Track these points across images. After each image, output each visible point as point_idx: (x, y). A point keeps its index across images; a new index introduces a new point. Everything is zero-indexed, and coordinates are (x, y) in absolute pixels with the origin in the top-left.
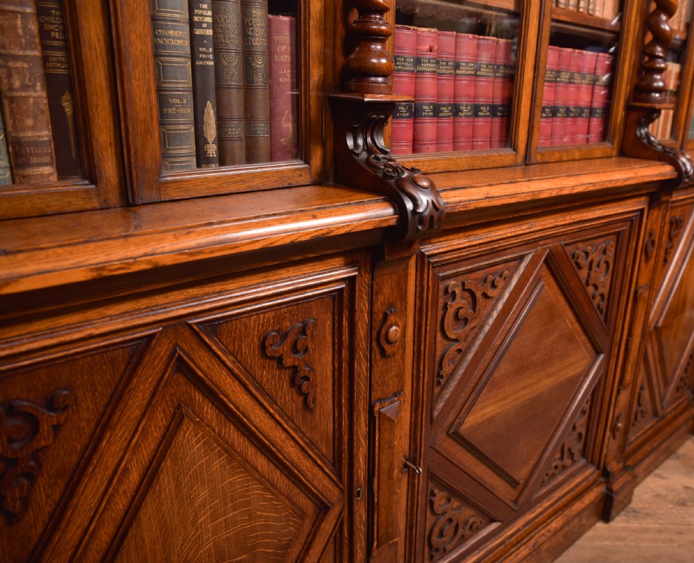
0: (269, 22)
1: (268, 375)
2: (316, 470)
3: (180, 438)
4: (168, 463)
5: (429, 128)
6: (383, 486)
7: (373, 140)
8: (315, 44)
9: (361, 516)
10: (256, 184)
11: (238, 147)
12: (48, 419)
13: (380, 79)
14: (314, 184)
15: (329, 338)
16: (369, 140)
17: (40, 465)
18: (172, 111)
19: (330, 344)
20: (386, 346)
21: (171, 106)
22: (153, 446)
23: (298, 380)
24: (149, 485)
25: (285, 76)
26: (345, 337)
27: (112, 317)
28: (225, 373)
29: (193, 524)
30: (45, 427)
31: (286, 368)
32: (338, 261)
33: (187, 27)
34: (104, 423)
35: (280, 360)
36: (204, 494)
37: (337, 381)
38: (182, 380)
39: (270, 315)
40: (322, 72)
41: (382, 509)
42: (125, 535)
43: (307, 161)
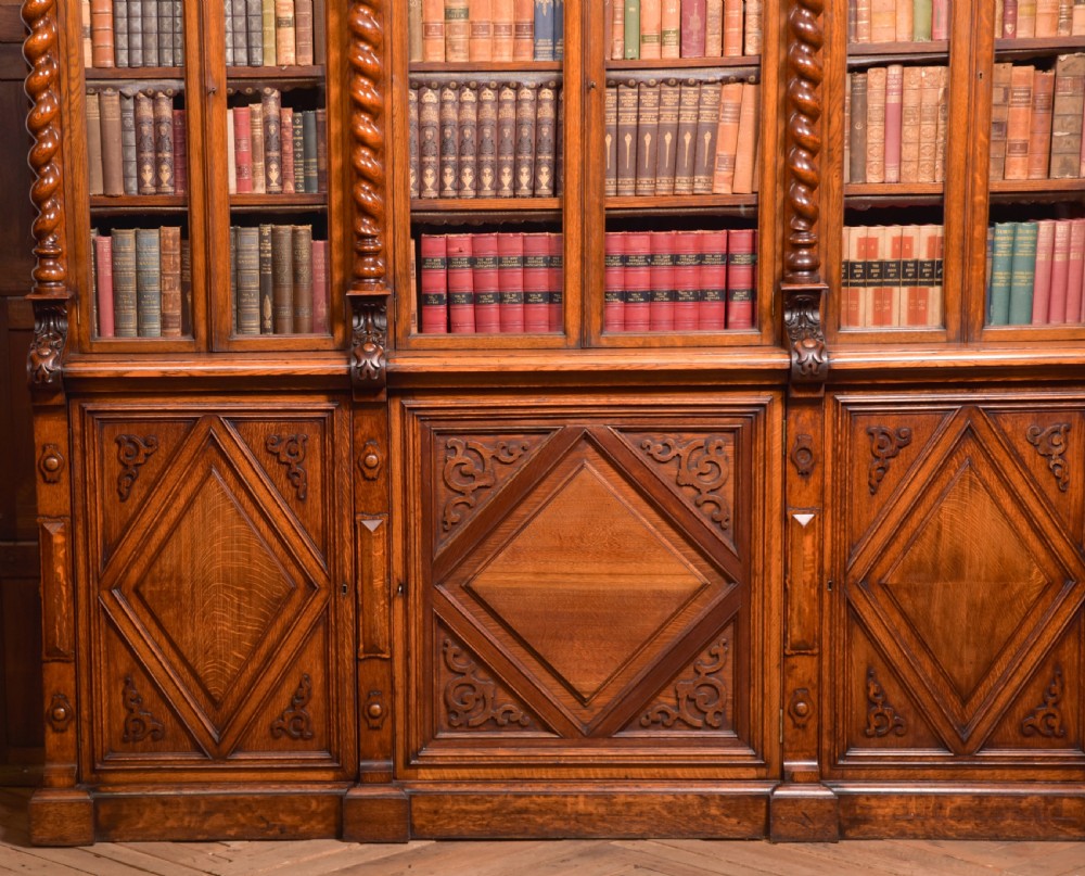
0: (311, 246)
1: (271, 463)
2: (304, 549)
3: (208, 484)
4: (199, 498)
5: (465, 313)
6: (366, 590)
7: (373, 321)
8: (337, 257)
9: (348, 613)
10: (291, 347)
11: (287, 323)
12: (144, 449)
13: (372, 280)
14: (336, 350)
15: (318, 452)
16: (370, 320)
17: (138, 475)
18: (244, 300)
19: (319, 456)
20: (365, 469)
21: (244, 297)
22: (194, 485)
23: (291, 475)
24: (188, 508)
25: (321, 278)
26: (329, 453)
27: (178, 403)
28: (239, 453)
29: (211, 545)
30: (142, 453)
31: (283, 463)
32: (322, 398)
33: (258, 253)
34: (170, 461)
35: (278, 455)
36: (219, 528)
37: (324, 486)
38: (214, 451)
39: (273, 425)
40: (342, 276)
41: (366, 612)
42: (171, 534)
43: (332, 333)
